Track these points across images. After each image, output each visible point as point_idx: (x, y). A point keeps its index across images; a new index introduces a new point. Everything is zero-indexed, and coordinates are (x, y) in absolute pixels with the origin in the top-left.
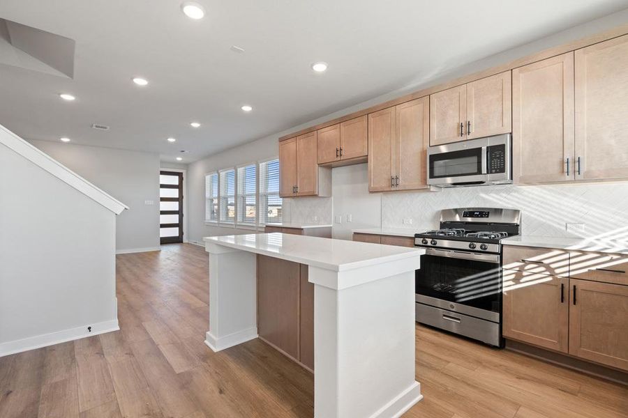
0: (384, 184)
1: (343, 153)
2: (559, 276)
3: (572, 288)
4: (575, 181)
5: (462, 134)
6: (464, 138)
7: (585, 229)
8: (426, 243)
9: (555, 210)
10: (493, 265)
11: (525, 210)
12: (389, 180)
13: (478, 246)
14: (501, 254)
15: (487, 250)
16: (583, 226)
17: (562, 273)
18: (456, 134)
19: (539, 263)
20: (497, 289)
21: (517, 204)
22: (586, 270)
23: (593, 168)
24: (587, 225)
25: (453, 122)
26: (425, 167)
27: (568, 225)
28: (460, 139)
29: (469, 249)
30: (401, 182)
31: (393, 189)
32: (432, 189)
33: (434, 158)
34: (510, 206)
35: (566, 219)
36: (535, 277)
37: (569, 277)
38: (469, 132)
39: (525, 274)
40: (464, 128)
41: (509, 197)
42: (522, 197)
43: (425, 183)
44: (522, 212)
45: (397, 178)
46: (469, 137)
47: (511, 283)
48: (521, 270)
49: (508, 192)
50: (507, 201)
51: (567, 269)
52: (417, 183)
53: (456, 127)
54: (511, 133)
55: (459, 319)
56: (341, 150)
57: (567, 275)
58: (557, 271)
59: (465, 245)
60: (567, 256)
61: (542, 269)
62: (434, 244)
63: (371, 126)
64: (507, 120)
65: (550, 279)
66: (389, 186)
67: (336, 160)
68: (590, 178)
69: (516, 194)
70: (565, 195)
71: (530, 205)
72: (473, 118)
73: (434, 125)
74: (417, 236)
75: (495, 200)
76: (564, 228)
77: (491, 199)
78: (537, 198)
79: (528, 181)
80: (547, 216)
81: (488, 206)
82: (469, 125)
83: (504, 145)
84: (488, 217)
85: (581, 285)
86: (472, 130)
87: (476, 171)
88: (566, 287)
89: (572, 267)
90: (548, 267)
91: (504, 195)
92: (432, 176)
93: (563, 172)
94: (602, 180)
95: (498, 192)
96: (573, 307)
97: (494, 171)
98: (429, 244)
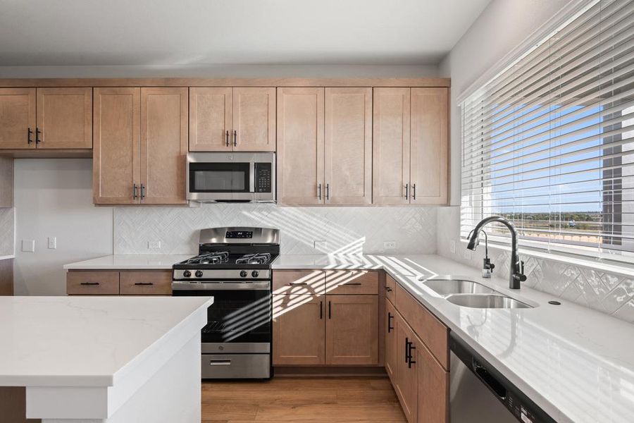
0: (121, 194)
1: (42, 137)
2: (318, 296)
3: (328, 303)
4: (324, 205)
5: (227, 144)
6: (229, 149)
7: (327, 246)
8: (189, 275)
9: (306, 228)
10: (265, 293)
11: (283, 229)
12: (129, 189)
13: (249, 274)
14: (271, 280)
15: (258, 277)
16: (326, 243)
17: (320, 291)
18: (221, 143)
19: (303, 284)
20: (268, 318)
21: (276, 223)
22: (336, 286)
23: (336, 195)
24: (329, 242)
25: (217, 126)
26: (184, 177)
27: (316, 243)
28: (225, 149)
29: (241, 277)
30: (148, 192)
31: (136, 202)
32: (192, 205)
33: (195, 167)
34: (270, 226)
35: (315, 237)
36: (300, 298)
37: (325, 294)
38: (235, 144)
39: (291, 297)
40: (229, 137)
41: (270, 215)
42: (280, 216)
43: (184, 197)
44: (281, 232)
45: (142, 187)
46: (236, 149)
47: (280, 308)
48: (288, 293)
49: (269, 210)
50: (268, 219)
51: (323, 287)
52: (172, 197)
53: (221, 134)
54: (276, 152)
55: (229, 361)
56: (37, 132)
57: (323, 293)
58: (316, 291)
59: (235, 274)
60: (323, 275)
61: (305, 290)
62: (200, 276)
63: (99, 107)
64: (272, 138)
65: (311, 299)
66: (130, 198)
67: (26, 146)
68: (334, 204)
69: (275, 213)
70: (314, 216)
71: (287, 224)
72: (239, 127)
73: (195, 126)
74: (176, 267)
75: (256, 218)
76: (313, 246)
77: (253, 217)
78: (293, 217)
79: (289, 203)
80: (301, 235)
81: (250, 225)
82: (235, 135)
83: (270, 164)
84: (251, 237)
85: (334, 300)
86: (239, 141)
87: (243, 188)
88: (323, 303)
89: (328, 285)
90: (309, 287)
91: (265, 213)
92: (193, 190)
93: (316, 196)
94: (341, 205)
95: (260, 210)
96: (329, 322)
97: (261, 190)
98: (193, 276)
